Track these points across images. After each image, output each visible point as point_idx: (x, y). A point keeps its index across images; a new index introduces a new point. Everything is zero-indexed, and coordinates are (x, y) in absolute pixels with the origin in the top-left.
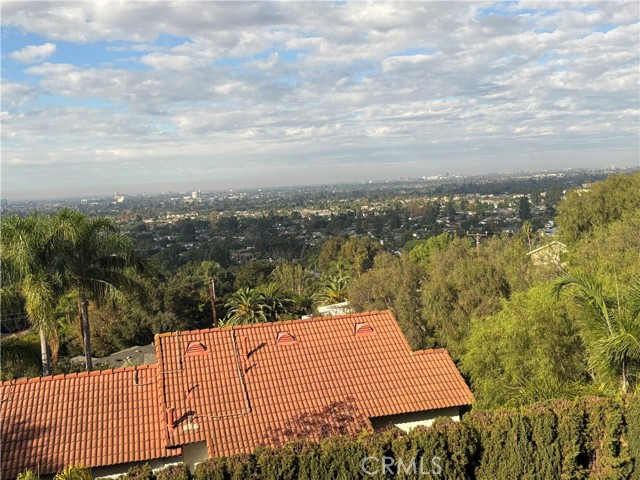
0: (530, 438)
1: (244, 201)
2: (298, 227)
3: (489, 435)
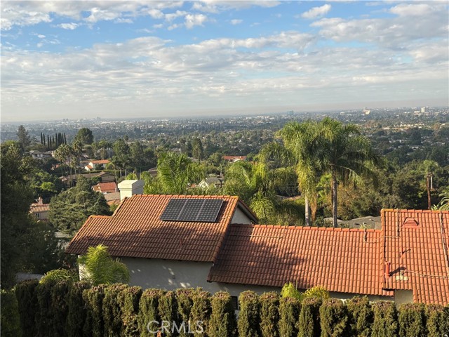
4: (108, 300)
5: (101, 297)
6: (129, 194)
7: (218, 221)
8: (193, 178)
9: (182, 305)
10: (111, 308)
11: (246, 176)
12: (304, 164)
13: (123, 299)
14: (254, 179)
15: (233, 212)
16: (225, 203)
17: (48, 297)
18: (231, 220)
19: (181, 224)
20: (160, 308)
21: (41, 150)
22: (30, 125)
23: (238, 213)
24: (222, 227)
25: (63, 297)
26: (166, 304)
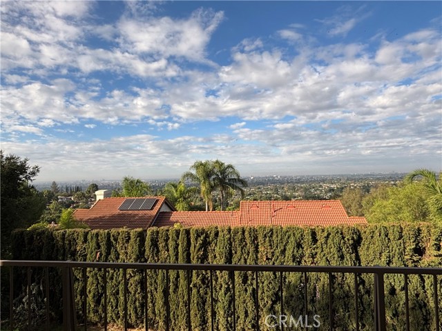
0: (387, 236)
1: (299, 179)
2: (321, 191)
3: (365, 232)
4: (69, 236)
5: (64, 235)
6: (102, 197)
7: (152, 209)
8: (143, 192)
9: (113, 236)
10: (70, 241)
11: (174, 191)
12: (204, 183)
13: (78, 235)
14: (179, 192)
15: (162, 205)
16: (157, 201)
17: (32, 238)
18: (160, 209)
19: (130, 212)
20: (99, 238)
21: (65, 196)
22: (61, 184)
23: (164, 206)
24: (154, 212)
25: (40, 237)
26: (103, 235)
